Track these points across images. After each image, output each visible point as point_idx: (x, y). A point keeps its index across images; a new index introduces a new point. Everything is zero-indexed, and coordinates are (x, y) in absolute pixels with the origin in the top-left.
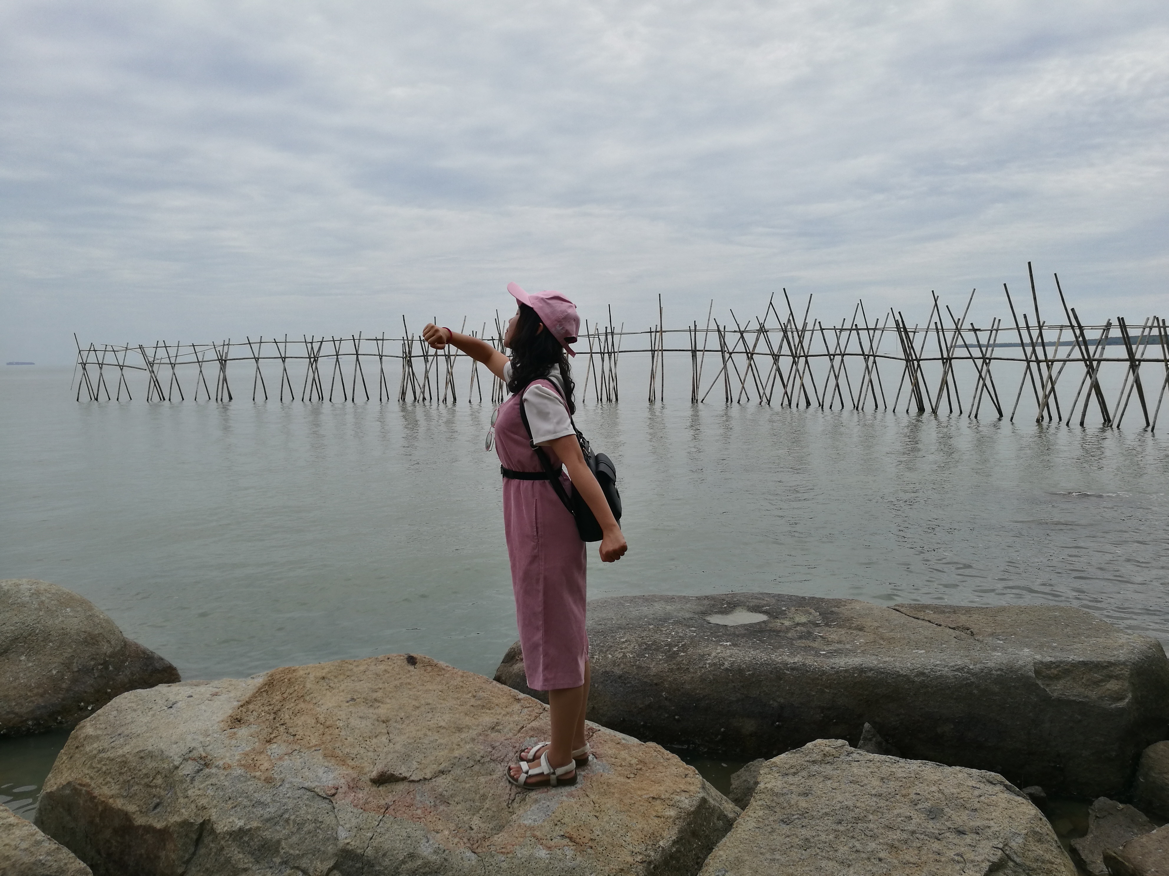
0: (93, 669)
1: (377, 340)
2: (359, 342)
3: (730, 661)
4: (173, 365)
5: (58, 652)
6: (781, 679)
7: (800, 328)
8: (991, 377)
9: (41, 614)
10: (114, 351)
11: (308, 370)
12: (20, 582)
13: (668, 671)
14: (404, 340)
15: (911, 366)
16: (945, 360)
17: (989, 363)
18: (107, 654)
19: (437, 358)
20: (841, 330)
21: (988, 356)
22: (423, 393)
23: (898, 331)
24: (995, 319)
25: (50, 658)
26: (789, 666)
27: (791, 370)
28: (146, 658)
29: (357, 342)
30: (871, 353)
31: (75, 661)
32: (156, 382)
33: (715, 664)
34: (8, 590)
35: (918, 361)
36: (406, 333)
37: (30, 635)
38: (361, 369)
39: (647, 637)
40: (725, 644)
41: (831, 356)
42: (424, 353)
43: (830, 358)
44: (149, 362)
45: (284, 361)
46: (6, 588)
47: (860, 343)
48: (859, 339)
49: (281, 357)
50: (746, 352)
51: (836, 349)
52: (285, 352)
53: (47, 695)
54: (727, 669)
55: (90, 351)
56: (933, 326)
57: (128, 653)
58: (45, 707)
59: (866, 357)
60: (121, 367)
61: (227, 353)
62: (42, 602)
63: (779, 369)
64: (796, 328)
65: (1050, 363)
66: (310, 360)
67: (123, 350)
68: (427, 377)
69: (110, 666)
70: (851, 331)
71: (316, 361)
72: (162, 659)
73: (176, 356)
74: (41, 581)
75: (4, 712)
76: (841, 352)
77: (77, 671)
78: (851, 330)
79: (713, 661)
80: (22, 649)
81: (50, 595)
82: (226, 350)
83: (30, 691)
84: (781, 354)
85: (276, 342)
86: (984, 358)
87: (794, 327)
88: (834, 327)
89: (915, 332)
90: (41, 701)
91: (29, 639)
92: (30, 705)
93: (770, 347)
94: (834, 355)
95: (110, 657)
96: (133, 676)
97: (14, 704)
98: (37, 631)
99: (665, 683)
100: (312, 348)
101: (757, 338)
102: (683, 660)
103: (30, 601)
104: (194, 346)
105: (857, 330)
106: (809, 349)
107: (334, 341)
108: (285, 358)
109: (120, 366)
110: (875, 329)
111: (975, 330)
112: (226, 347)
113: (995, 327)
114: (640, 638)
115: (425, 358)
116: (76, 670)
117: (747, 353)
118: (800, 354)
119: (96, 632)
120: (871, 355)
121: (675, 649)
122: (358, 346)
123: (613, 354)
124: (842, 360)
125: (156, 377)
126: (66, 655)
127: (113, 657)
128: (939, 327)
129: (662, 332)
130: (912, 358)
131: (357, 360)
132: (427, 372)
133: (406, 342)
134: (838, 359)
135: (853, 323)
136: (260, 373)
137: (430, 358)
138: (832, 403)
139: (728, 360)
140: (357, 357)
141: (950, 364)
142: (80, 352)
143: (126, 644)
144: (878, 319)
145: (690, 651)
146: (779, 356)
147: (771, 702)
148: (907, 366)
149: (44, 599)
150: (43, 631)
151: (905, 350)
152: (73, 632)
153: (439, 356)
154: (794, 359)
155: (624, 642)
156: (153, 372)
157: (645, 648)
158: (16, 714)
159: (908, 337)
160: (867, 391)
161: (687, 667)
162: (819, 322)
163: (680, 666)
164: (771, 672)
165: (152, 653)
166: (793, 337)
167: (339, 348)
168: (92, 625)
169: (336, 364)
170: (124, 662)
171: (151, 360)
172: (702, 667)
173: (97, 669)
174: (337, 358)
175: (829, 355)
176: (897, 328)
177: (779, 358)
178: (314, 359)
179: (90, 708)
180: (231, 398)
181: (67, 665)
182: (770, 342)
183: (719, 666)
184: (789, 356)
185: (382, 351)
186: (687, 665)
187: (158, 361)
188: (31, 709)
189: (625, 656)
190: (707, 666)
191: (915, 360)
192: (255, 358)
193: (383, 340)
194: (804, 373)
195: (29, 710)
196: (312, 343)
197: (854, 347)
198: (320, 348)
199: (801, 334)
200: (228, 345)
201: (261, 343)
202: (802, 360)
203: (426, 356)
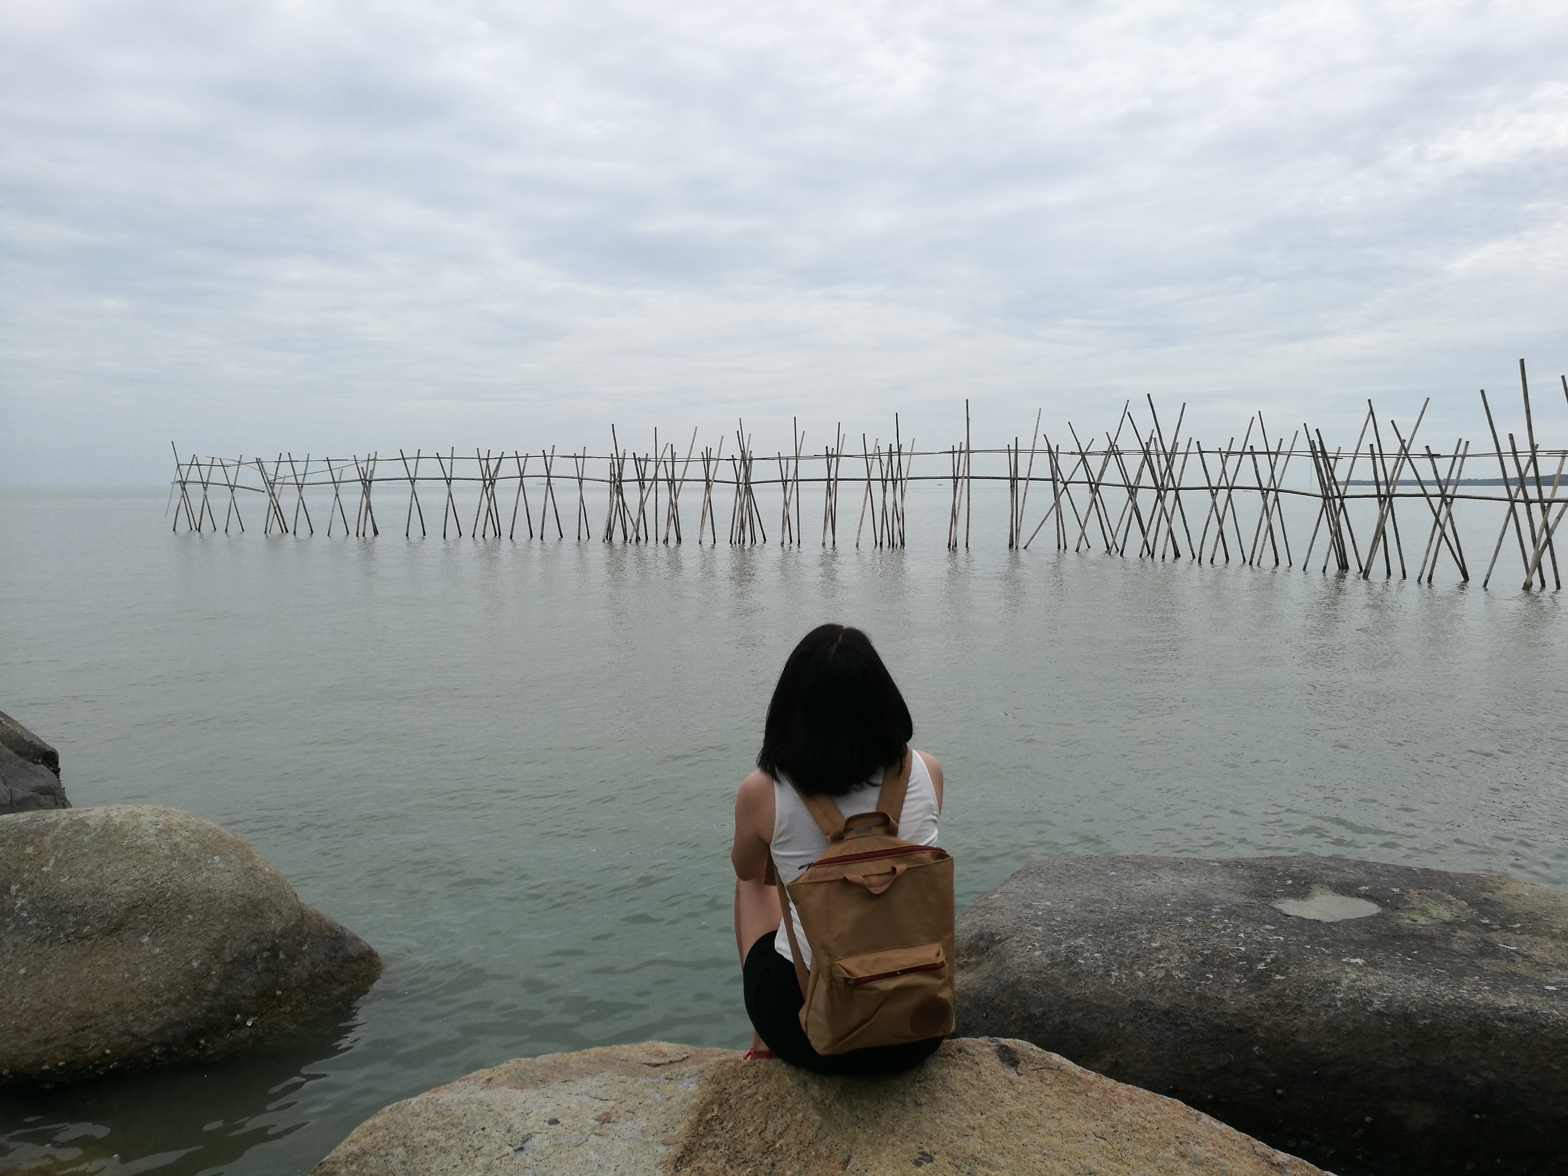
0: (255, 958)
1: (576, 457)
2: (552, 459)
3: (1383, 997)
4: (300, 486)
5: (202, 930)
6: (1489, 1037)
7: (1168, 450)
8: (1452, 523)
9: (174, 865)
10: (223, 466)
11: (482, 496)
12: (140, 811)
13: (1261, 1009)
14: (612, 458)
15: (1330, 506)
16: (1382, 498)
17: (1451, 502)
18: (277, 932)
19: (656, 483)
20: (1228, 453)
21: (1449, 493)
22: (637, 531)
23: (1313, 456)
24: (1460, 440)
25: (189, 939)
26: (1503, 1013)
27: (1155, 507)
28: (334, 939)
29: (548, 459)
30: (1272, 486)
31: (227, 944)
32: (277, 509)
33: (1353, 1001)
34: (122, 824)
35: (1342, 498)
36: (616, 448)
37: (157, 900)
38: (553, 497)
39: (1197, 941)
40: (1352, 961)
41: (1213, 490)
42: (639, 476)
43: (1212, 492)
44: (268, 481)
45: (449, 484)
46: (118, 820)
47: (1257, 472)
48: (1256, 466)
49: (446, 478)
50: (1089, 482)
51: (1220, 480)
52: (451, 471)
53: (184, 1003)
54: (1379, 1013)
55: (191, 465)
57: (306, 930)
58: (180, 1023)
59: (1265, 492)
60: (232, 488)
61: (372, 472)
62: (176, 845)
63: (1137, 506)
64: (1164, 450)
65: (1546, 504)
66: (484, 482)
67: (234, 465)
68: (642, 510)
69: (281, 952)
70: (1242, 456)
71: (492, 484)
72: (357, 939)
73: (305, 475)
74: (173, 809)
75: (116, 1033)
76: (1228, 484)
77: (230, 963)
78: (1242, 453)
79: (1347, 995)
80: (144, 925)
81: (187, 834)
82: (371, 468)
83: (157, 996)
84: (1140, 485)
85: (439, 458)
86: (1443, 496)
87: (1160, 448)
88: (1220, 449)
89: (1336, 458)
90: (173, 1013)
91: (156, 908)
92: (156, 1019)
93: (1125, 476)
94: (1217, 489)
95: (281, 937)
96: (315, 968)
97: (131, 1018)
98: (168, 895)
99: (1258, 1030)
100: (488, 466)
101: (1104, 463)
102: (1284, 990)
103: (157, 844)
104: (328, 460)
105: (1253, 453)
106: (1180, 479)
107: (517, 457)
108: (451, 479)
109: (230, 486)
110: (1277, 453)
111: (1432, 456)
112: (371, 463)
113: (1461, 452)
114: (1184, 941)
115: (640, 484)
116: (229, 959)
117: (1091, 484)
118: (1167, 485)
119: (260, 896)
120: (1272, 490)
121: (1259, 967)
122: (551, 465)
123: (899, 482)
124: (1229, 496)
125: (277, 502)
126: (214, 935)
127: (286, 938)
128: (1376, 451)
129: (969, 451)
130: (1332, 493)
131: (549, 483)
132: (642, 503)
133: (615, 461)
134: (1222, 494)
135: (1245, 444)
136: (416, 499)
137: (647, 484)
138: (1213, 555)
139: (1062, 493)
140: (549, 480)
141: (1391, 504)
142: (178, 467)
143: (303, 916)
144: (1281, 440)
145: (1294, 972)
146: (1137, 488)
147: (1468, 1077)
148: (1324, 505)
149: (178, 840)
150: (178, 895)
151: (1322, 483)
152: (225, 895)
153: (660, 480)
154: (1159, 492)
155: (1158, 949)
156: (274, 495)
157: (1202, 962)
158: (134, 1035)
159: (1327, 464)
160: (1265, 540)
161: (1297, 1003)
162: (1198, 442)
163: (1283, 1001)
164: (1469, 1024)
165: (342, 928)
166: (1159, 462)
167: (524, 467)
168: (254, 884)
169: (519, 490)
170: (300, 944)
171: (271, 478)
172: (1329, 1006)
173: (261, 958)
174: (522, 481)
175: (1210, 488)
176: (1312, 451)
177: (1136, 492)
178: (489, 481)
179: (249, 1024)
180: (376, 533)
181: (215, 952)
182: (1124, 469)
183: (1362, 1005)
184: (1152, 488)
185: (582, 472)
186: (1296, 999)
187: (281, 481)
188: (158, 1027)
189: (1169, 976)
190: (1339, 1003)
191: (1336, 497)
192: (410, 478)
193: (584, 457)
194: (1173, 512)
195: (154, 1028)
196: (487, 459)
197: (1246, 477)
198: (498, 466)
199: (1170, 458)
200: (375, 460)
201: (418, 458)
202: (1171, 494)
203: (641, 480)
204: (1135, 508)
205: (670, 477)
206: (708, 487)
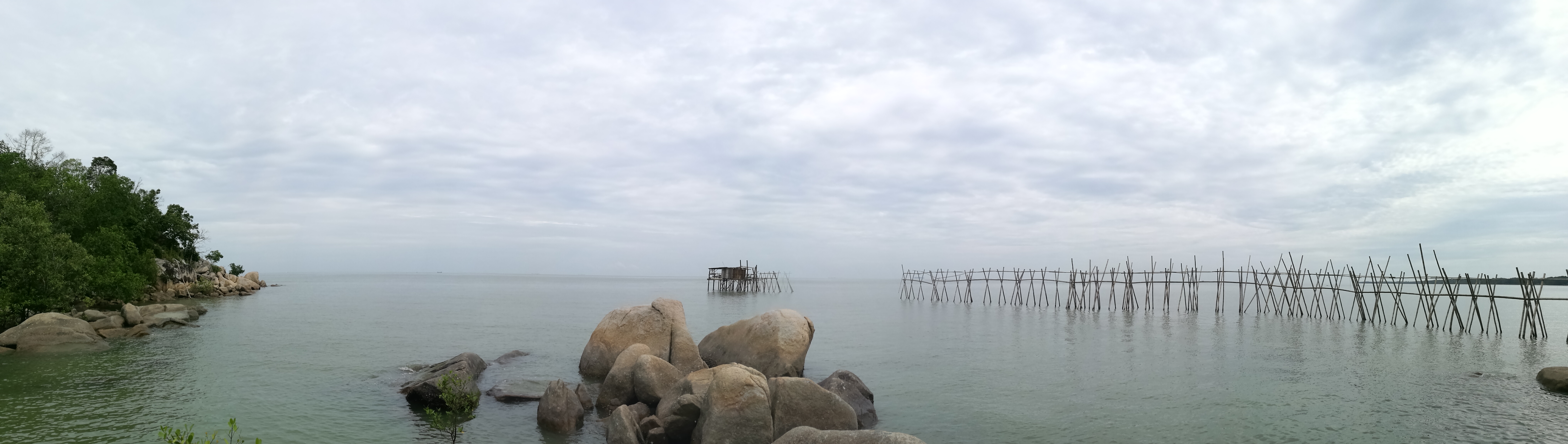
1: (1055, 272)
4: (944, 282)
7: (1297, 274)
8: (1401, 303)
14: (1071, 273)
15: (1358, 295)
16: (1376, 293)
17: (1400, 295)
19: (1090, 283)
20: (1320, 275)
21: (1399, 291)
22: (1081, 304)
23: (1351, 277)
27: (1293, 295)
29: (1044, 273)
30: (1336, 288)
35: (1362, 293)
36: (1072, 269)
38: (1045, 288)
41: (1315, 289)
42: (1082, 280)
47: (1330, 282)
48: (1330, 280)
50: (1268, 285)
51: (1317, 285)
56: (1369, 274)
59: (1334, 290)
67: (922, 274)
68: (1083, 293)
73: (946, 276)
76: (1320, 287)
78: (1325, 275)
82: (971, 275)
84: (1287, 286)
85: (998, 271)
86: (1397, 292)
87: (1294, 273)
88: (1316, 273)
89: (1359, 278)
93: (1282, 282)
94: (1316, 288)
100: (1018, 275)
101: (1274, 277)
104: (955, 272)
105: (1329, 275)
106: (1302, 284)
107: (1030, 272)
108: (1003, 279)
109: (920, 281)
110: (1338, 275)
111: (1392, 277)
112: (971, 273)
113: (1402, 275)
118: (1297, 287)
122: (1044, 275)
123: (1196, 283)
124: (1321, 291)
125: (935, 288)
128: (1373, 274)
129: (1223, 272)
130: (1359, 291)
131: (1044, 283)
132: (1084, 290)
133: (1072, 274)
134: (1318, 290)
135: (1326, 271)
136: (988, 286)
137: (1086, 283)
138: (1316, 314)
139: (1259, 288)
140: (1043, 280)
141: (1379, 295)
142: (903, 274)
144: (1339, 270)
148: (1356, 295)
151: (1354, 287)
153: (1092, 282)
154: (1294, 290)
156: (935, 285)
159: (1356, 280)
160: (1335, 308)
162: (1308, 270)
166: (1294, 278)
167: (1033, 275)
169: (1031, 285)
174: (1032, 281)
175: (1313, 288)
176: (1350, 275)
177: (1286, 289)
178: (1018, 281)
180: (972, 302)
182: (1281, 279)
184: (1292, 288)
185: (1057, 278)
192: (986, 279)
194: (1299, 297)
196: (1018, 272)
198: (1021, 275)
199: (1298, 276)
201: (990, 271)
202: (1299, 290)
203: (1083, 282)
204: (1286, 295)
205: (1096, 280)
206: (1113, 285)
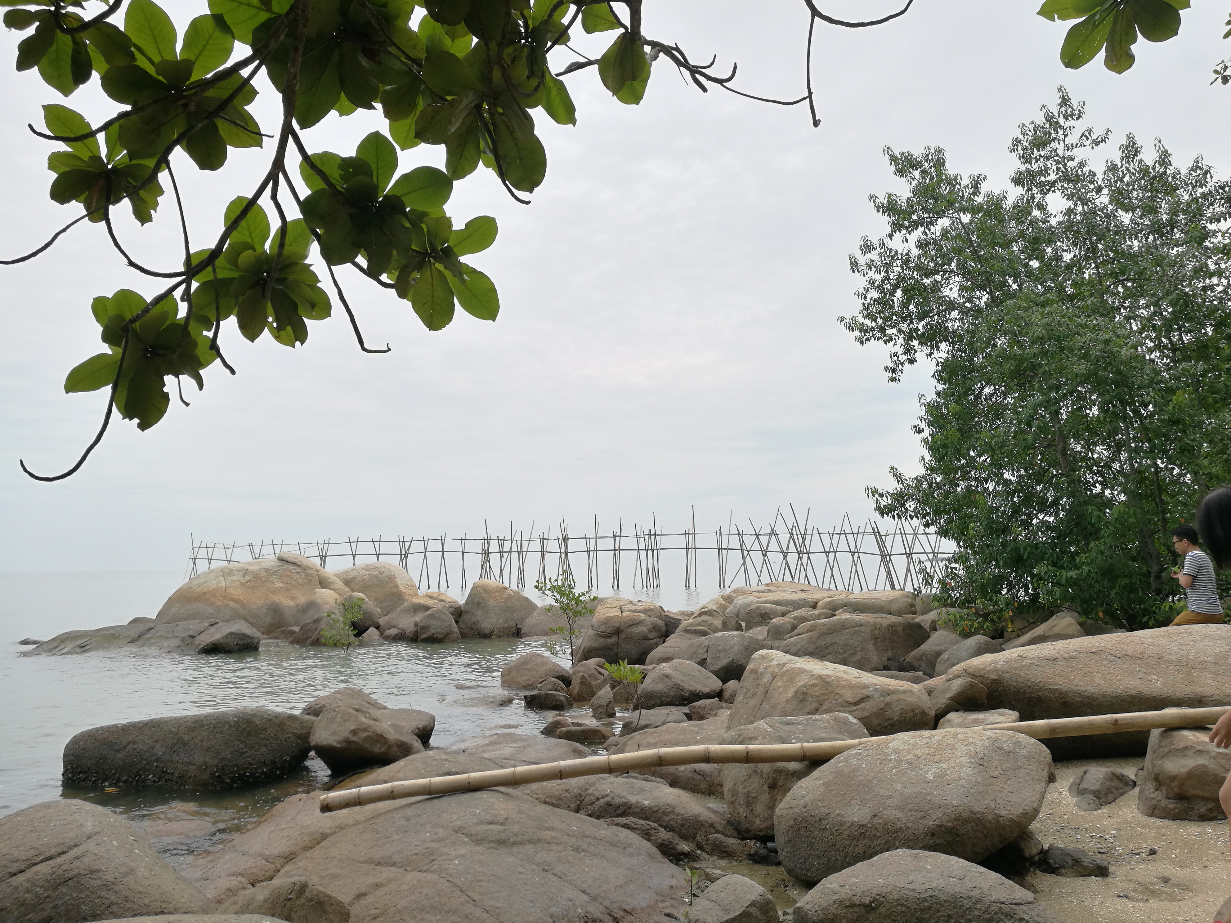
1: (460, 539)
2: (445, 541)
7: (802, 533)
8: (939, 566)
10: (223, 548)
14: (483, 539)
15: (884, 559)
16: (908, 555)
17: (937, 556)
19: (511, 554)
20: (833, 534)
21: (936, 551)
23: (875, 534)
27: (798, 563)
29: (443, 541)
30: (856, 551)
35: (890, 556)
36: (487, 533)
38: (445, 564)
41: (827, 553)
42: (500, 550)
44: (255, 557)
45: (378, 557)
47: (848, 543)
48: (847, 540)
49: (376, 554)
51: (830, 548)
52: (380, 549)
55: (201, 548)
56: (898, 531)
59: (852, 553)
60: (229, 562)
61: (327, 551)
63: (788, 563)
64: (800, 532)
66: (401, 556)
68: (501, 570)
71: (406, 557)
76: (834, 550)
78: (840, 534)
82: (325, 548)
84: (789, 551)
85: (372, 541)
86: (934, 554)
87: (798, 532)
88: (829, 532)
93: (780, 546)
94: (829, 553)
100: (403, 546)
101: (769, 540)
104: (300, 544)
105: (845, 534)
106: (810, 547)
107: (423, 540)
108: (379, 554)
110: (857, 534)
111: (926, 534)
112: (326, 545)
117: (762, 551)
118: (803, 551)
122: (445, 545)
123: (655, 551)
124: (835, 556)
128: (903, 532)
129: (695, 534)
130: (885, 553)
131: (443, 555)
132: (502, 566)
133: (486, 541)
134: (832, 555)
135: (842, 529)
137: (505, 555)
139: (746, 556)
140: (443, 554)
141: (912, 557)
142: (193, 549)
144: (859, 526)
146: (787, 553)
148: (882, 559)
151: (880, 548)
153: (513, 552)
154: (799, 555)
159: (881, 539)
160: (854, 577)
162: (817, 528)
166: (798, 539)
167: (428, 546)
169: (424, 560)
171: (257, 555)
174: (425, 555)
175: (825, 552)
176: (873, 532)
177: (787, 555)
178: (404, 555)
182: (780, 543)
184: (795, 553)
185: (464, 548)
187: (263, 557)
191: (887, 555)
192: (352, 554)
193: (466, 539)
194: (807, 566)
196: (403, 542)
198: (410, 546)
199: (804, 536)
200: (328, 543)
201: (358, 541)
202: (806, 556)
203: (501, 553)
205: (519, 550)
206: (543, 555)
